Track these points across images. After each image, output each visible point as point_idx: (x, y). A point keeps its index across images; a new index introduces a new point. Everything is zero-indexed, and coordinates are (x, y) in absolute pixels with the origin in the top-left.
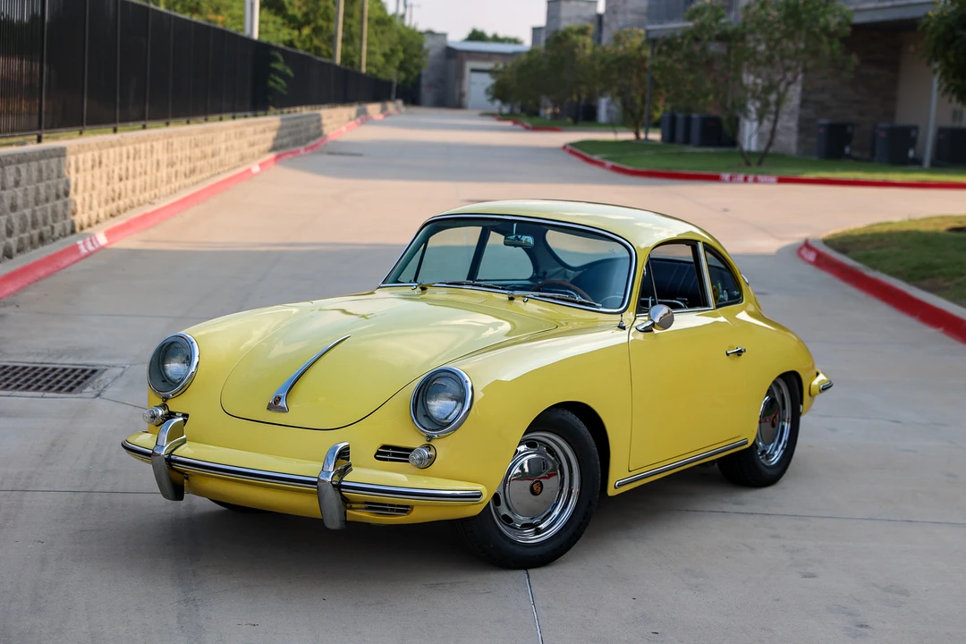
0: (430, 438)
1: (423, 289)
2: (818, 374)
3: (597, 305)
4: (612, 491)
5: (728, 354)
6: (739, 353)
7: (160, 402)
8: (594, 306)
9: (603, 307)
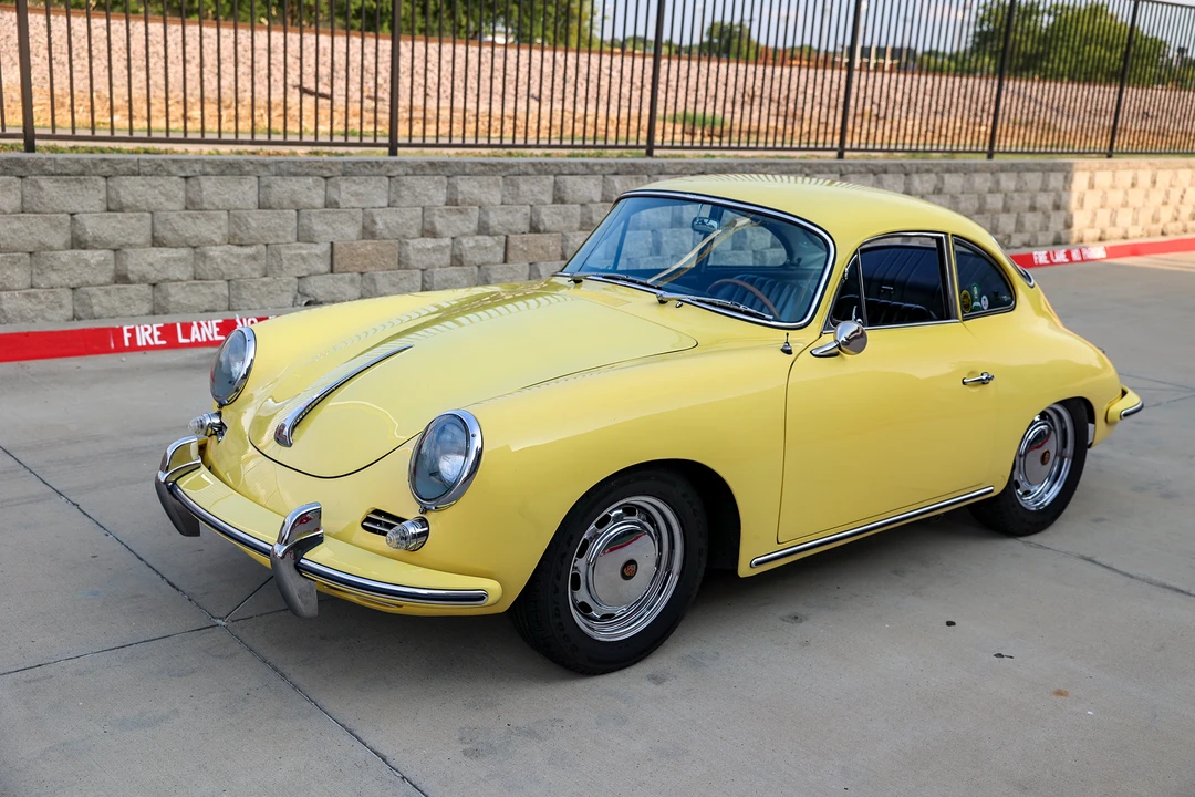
0: (425, 511)
1: (578, 282)
2: (1124, 393)
3: (767, 316)
4: (744, 570)
5: (964, 383)
6: (983, 382)
7: (216, 410)
8: (763, 317)
9: (774, 320)
